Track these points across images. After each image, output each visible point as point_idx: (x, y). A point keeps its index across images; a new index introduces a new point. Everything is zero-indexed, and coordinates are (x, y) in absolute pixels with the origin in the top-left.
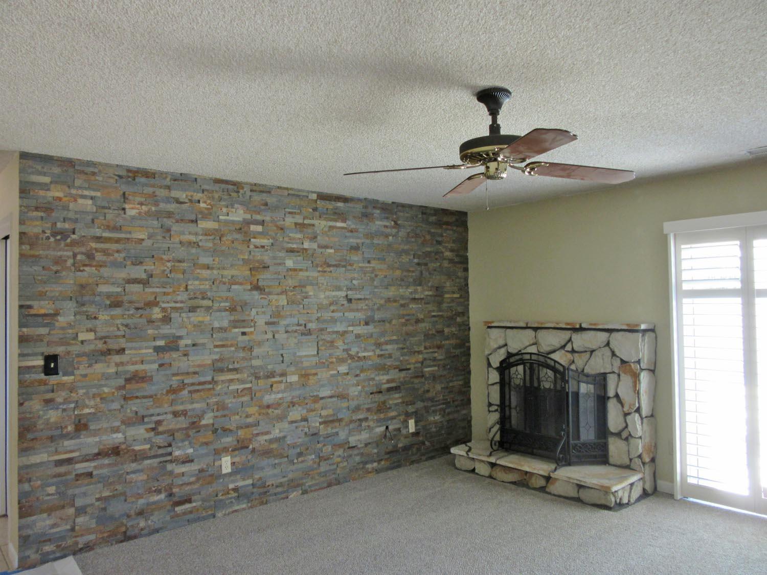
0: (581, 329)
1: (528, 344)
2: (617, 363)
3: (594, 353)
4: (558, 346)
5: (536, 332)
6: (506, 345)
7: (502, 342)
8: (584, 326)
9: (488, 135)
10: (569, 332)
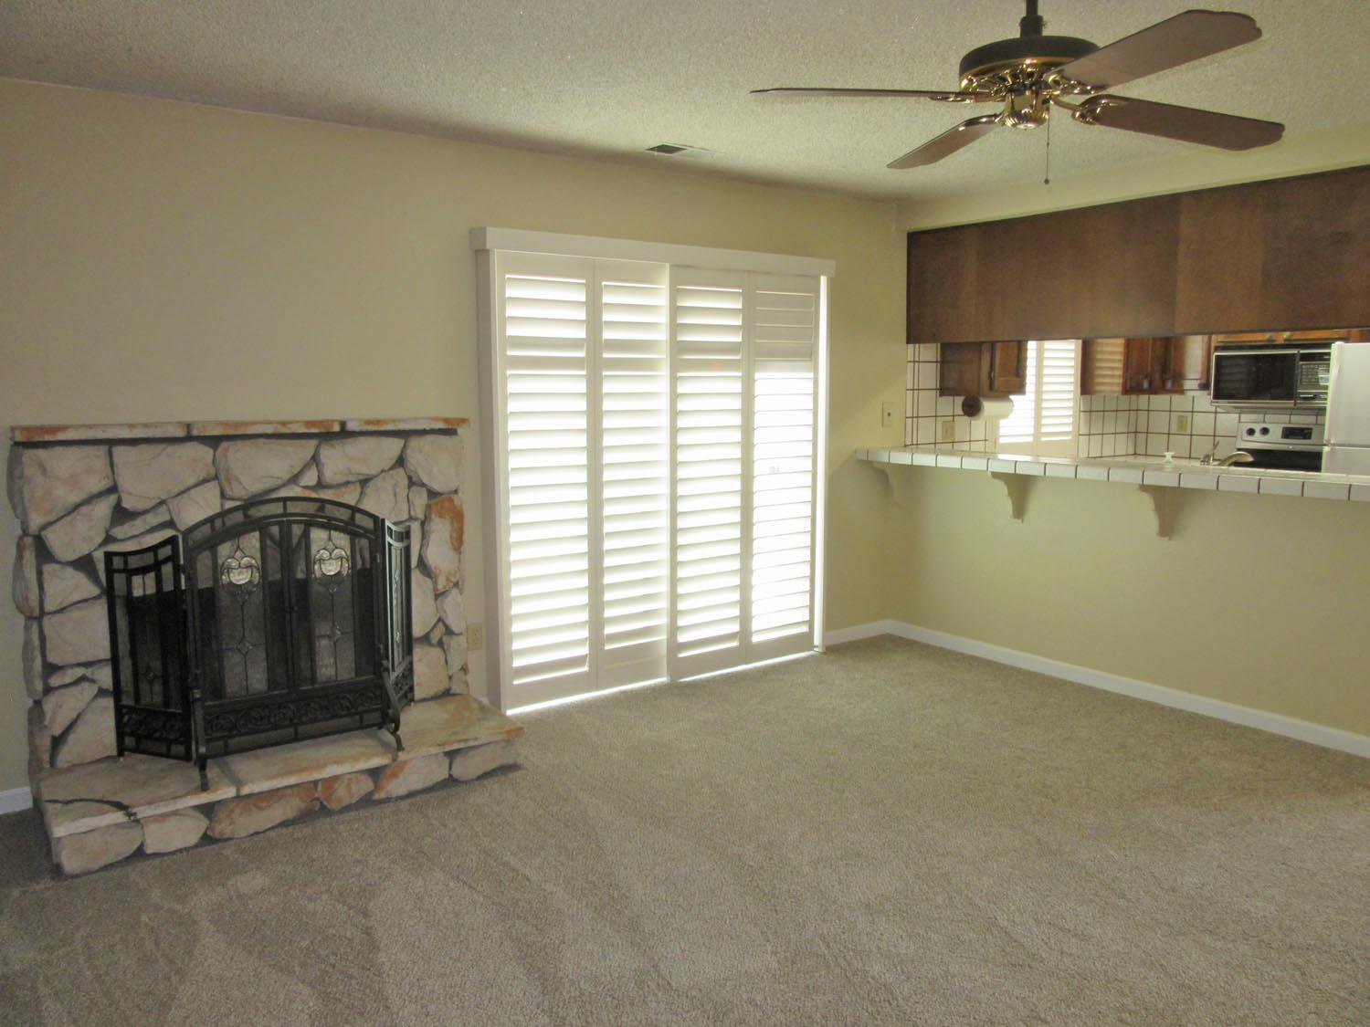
0: (344, 433)
1: (192, 481)
2: (420, 499)
3: (371, 484)
4: (286, 476)
5: (215, 447)
6: (113, 489)
7: (98, 484)
8: (351, 426)
9: (1018, 36)
10: (314, 443)
